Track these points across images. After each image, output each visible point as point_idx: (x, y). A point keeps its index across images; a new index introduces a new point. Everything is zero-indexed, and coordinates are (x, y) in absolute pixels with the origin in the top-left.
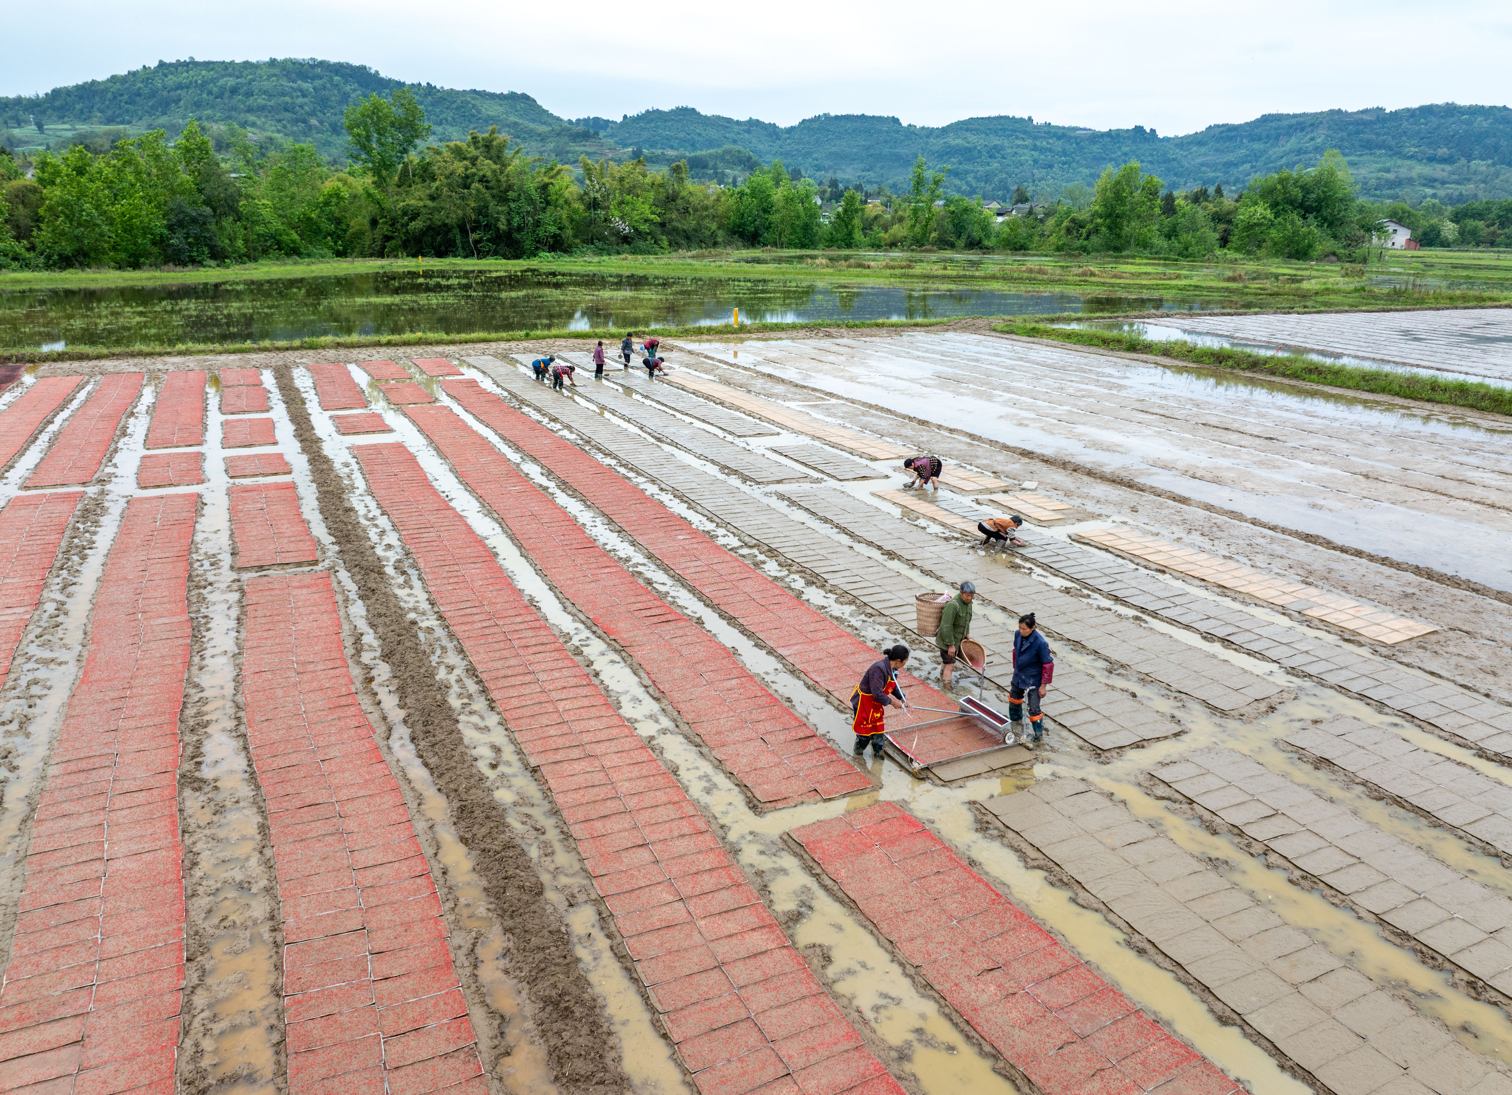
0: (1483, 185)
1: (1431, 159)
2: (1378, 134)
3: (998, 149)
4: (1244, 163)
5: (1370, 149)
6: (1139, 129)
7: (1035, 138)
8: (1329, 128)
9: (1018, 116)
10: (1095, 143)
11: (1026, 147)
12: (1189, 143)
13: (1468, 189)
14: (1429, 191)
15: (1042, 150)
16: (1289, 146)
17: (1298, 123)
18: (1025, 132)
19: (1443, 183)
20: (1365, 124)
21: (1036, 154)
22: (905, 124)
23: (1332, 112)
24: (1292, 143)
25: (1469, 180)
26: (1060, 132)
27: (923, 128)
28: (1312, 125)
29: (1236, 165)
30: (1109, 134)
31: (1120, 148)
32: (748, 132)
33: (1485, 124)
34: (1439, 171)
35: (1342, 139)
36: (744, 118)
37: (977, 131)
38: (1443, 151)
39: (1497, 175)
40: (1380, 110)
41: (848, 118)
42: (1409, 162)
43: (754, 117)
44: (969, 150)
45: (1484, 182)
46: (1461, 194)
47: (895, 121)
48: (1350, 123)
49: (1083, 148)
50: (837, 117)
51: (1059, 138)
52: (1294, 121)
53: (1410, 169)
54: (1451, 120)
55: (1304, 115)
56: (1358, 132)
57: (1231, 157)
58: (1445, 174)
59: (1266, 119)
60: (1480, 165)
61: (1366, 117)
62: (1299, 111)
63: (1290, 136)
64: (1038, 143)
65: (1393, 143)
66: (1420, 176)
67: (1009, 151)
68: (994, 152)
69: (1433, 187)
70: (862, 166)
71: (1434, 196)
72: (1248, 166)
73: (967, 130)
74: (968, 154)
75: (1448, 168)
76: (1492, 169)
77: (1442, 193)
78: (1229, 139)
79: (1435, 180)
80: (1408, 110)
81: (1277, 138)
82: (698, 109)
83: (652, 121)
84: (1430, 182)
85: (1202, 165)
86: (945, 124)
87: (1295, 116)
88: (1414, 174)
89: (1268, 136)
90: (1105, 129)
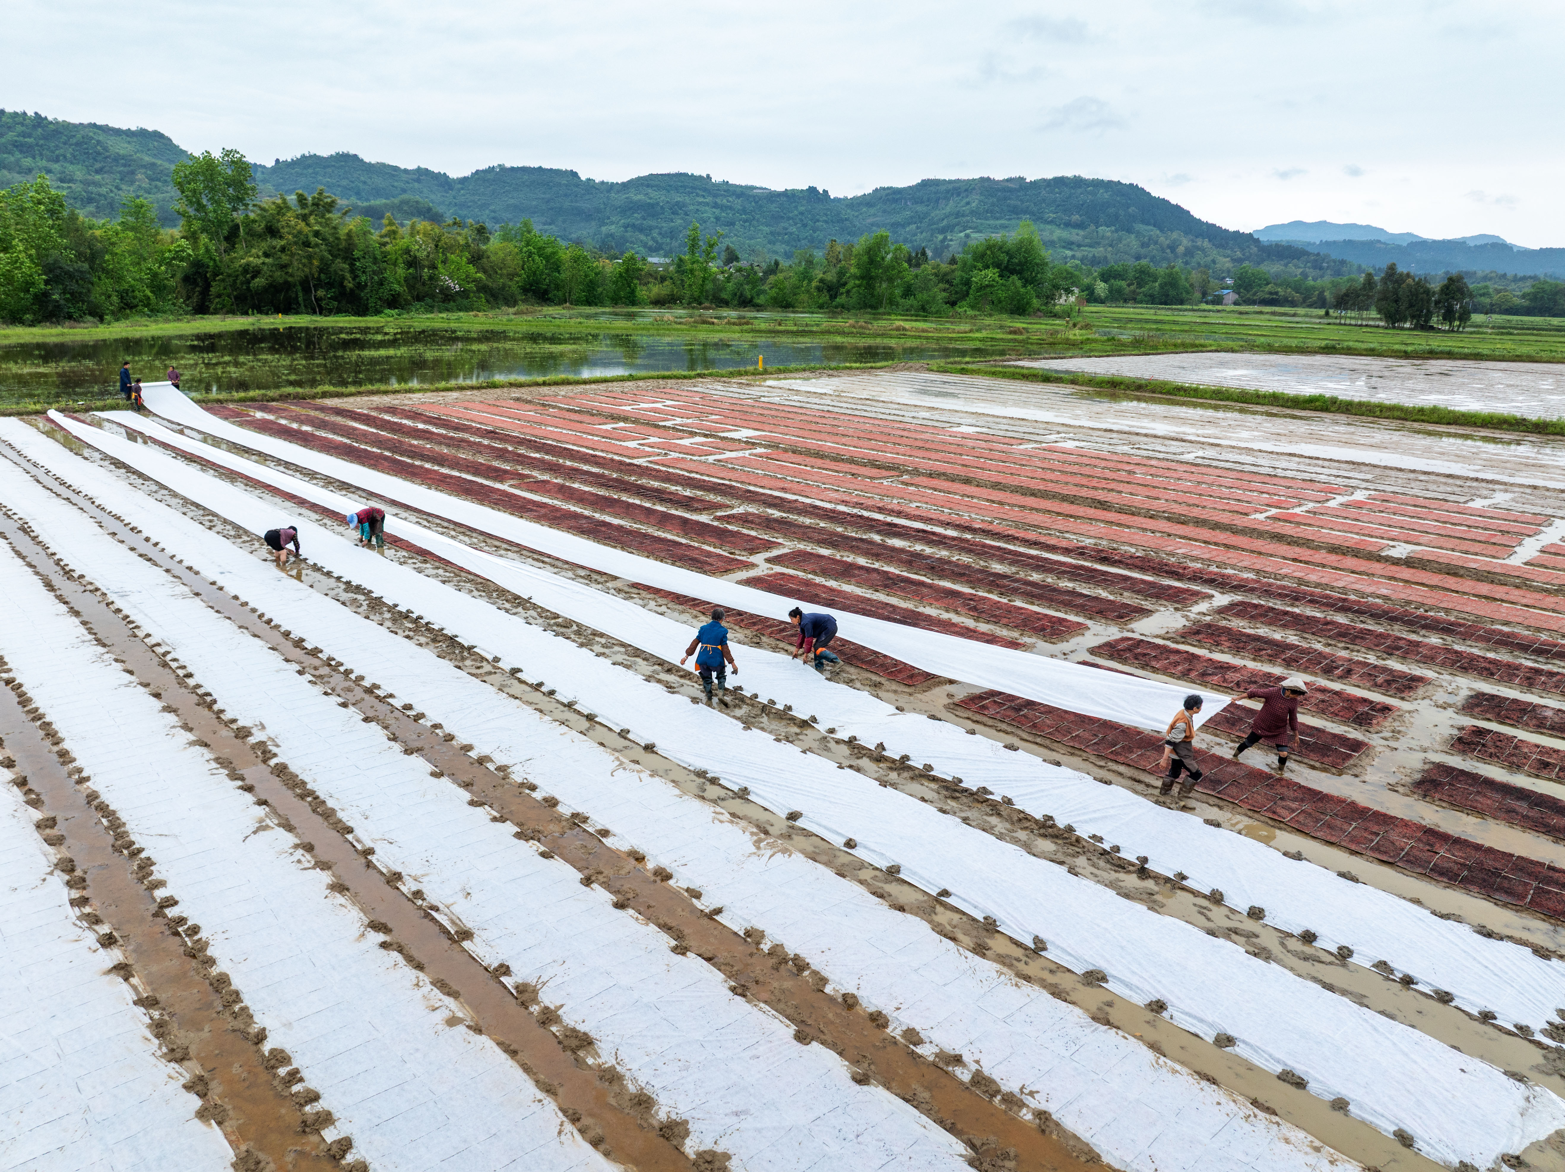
0: (1110, 249)
1: (1068, 225)
2: (1021, 200)
3: (681, 205)
4: (909, 224)
5: (1017, 214)
6: (812, 190)
7: (715, 196)
8: (981, 194)
9: (697, 173)
10: (772, 202)
11: (707, 204)
12: (860, 204)
13: (1099, 251)
14: (1069, 253)
15: (722, 208)
16: (948, 210)
17: (955, 189)
18: (705, 190)
19: (1079, 246)
20: (1011, 190)
21: (717, 211)
22: (583, 178)
23: (982, 179)
24: (950, 206)
25: (1098, 244)
26: (738, 190)
27: (603, 183)
28: (966, 190)
29: (903, 226)
30: (786, 194)
31: (796, 207)
32: (418, 181)
33: (1106, 196)
34: (1075, 235)
35: (993, 205)
36: (411, 166)
37: (658, 188)
38: (1076, 218)
39: (1120, 240)
40: (1022, 179)
41: (524, 170)
42: (1049, 227)
43: (423, 166)
44: (652, 206)
45: (1111, 246)
46: (1094, 256)
47: (574, 174)
48: (998, 190)
49: (761, 206)
50: (512, 169)
51: (739, 196)
52: (950, 187)
53: (1052, 233)
54: (1079, 191)
55: (958, 181)
56: (1005, 199)
57: (898, 218)
58: (1079, 238)
59: (926, 184)
60: (1105, 231)
61: (1010, 185)
62: (953, 177)
63: (949, 200)
64: (719, 201)
65: (1035, 209)
66: (1060, 239)
67: (691, 207)
68: (677, 208)
69: (1071, 249)
70: (543, 219)
71: (1073, 257)
72: (914, 226)
73: (648, 186)
74: (651, 210)
75: (1081, 233)
76: (1116, 235)
77: (1079, 254)
78: (896, 201)
79: (1072, 243)
80: (1044, 180)
81: (937, 201)
82: (361, 156)
83: (309, 166)
84: (1069, 245)
85: (872, 225)
86: (625, 179)
87: (950, 182)
88: (1055, 237)
89: (928, 200)
90: (781, 189)
